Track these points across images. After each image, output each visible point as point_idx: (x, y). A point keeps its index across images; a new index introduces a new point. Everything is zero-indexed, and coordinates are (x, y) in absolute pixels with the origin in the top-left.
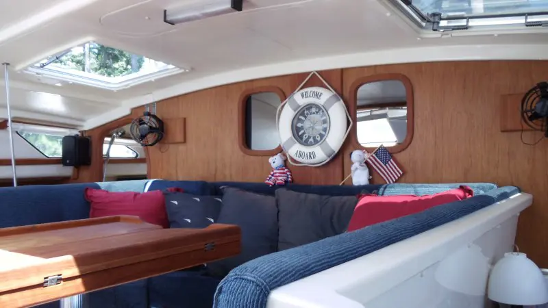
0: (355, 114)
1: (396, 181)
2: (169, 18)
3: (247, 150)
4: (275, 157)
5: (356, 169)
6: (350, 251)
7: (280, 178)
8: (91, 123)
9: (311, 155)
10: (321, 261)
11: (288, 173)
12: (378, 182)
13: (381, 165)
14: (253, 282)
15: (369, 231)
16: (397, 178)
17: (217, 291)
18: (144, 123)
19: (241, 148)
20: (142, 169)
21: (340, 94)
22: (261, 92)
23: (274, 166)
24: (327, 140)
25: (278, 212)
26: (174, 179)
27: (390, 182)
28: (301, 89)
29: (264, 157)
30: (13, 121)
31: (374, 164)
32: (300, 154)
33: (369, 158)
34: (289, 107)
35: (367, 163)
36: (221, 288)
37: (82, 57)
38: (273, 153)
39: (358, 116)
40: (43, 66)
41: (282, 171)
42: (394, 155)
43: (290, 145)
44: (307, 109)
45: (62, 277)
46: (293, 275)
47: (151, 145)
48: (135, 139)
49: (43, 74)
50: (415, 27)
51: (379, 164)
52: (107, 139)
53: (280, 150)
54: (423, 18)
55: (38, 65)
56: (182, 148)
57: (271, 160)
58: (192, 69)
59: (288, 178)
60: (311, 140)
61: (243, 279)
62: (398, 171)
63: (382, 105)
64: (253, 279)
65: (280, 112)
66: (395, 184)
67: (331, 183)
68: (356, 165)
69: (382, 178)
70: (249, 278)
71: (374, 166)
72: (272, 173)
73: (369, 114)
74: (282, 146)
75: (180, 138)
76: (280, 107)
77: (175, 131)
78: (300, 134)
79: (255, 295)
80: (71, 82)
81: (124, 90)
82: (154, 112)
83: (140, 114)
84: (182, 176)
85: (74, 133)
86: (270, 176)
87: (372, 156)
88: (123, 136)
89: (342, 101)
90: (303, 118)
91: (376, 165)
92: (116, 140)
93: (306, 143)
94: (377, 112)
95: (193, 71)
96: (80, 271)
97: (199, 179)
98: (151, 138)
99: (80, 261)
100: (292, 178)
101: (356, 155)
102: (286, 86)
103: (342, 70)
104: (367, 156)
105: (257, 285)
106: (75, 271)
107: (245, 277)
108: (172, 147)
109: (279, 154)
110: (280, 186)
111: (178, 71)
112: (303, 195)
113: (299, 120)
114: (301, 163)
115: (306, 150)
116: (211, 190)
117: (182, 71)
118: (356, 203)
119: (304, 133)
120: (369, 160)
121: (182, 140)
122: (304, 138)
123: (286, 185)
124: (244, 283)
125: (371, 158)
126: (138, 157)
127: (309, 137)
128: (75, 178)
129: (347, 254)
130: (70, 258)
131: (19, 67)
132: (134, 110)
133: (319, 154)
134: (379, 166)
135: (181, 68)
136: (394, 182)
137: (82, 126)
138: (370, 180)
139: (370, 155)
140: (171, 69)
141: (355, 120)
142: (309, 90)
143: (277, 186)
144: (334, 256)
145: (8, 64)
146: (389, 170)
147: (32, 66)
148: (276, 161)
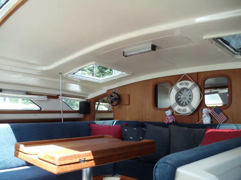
0: (204, 91)
1: (224, 123)
2: (125, 55)
3: (156, 108)
4: (168, 111)
5: (205, 116)
6: (208, 153)
7: (170, 120)
8: (91, 96)
9: (185, 110)
10: (196, 157)
11: (174, 118)
12: (215, 122)
13: (216, 115)
14: (170, 164)
15: (215, 145)
16: (224, 121)
17: (155, 167)
18: (113, 97)
19: (153, 107)
20: (111, 116)
21: (197, 83)
22: (162, 83)
23: (168, 115)
24: (192, 104)
25: (170, 135)
26: (125, 120)
27: (221, 123)
28: (180, 81)
29: (163, 111)
30: (62, 96)
31: (213, 114)
32: (179, 110)
33: (211, 112)
34: (174, 89)
35: (210, 114)
36: (157, 166)
37: (92, 68)
38: (167, 109)
39: (205, 92)
40: (74, 74)
41: (171, 117)
42: (223, 111)
43: (175, 106)
44: (182, 90)
45: (86, 160)
46: (185, 162)
47: (115, 106)
48: (109, 103)
49: (73, 77)
50: (232, 54)
51: (215, 114)
52: (97, 103)
53: (170, 108)
54: (235, 50)
55: (72, 73)
56: (128, 107)
57: (166, 112)
58: (133, 74)
59: (174, 120)
60: (184, 103)
61: (166, 163)
62: (225, 118)
63: (216, 88)
64: (170, 163)
65: (171, 91)
66: (224, 124)
67: (193, 123)
68: (205, 115)
69: (217, 121)
70: (169, 162)
71: (213, 115)
72: (167, 118)
73: (210, 91)
74: (171, 106)
75: (127, 103)
76: (170, 89)
77: (125, 100)
78: (179, 101)
79: (171, 169)
80: (84, 80)
81: (105, 82)
82: (116, 91)
83: (111, 92)
84: (128, 119)
85: (84, 100)
86: (166, 119)
87: (212, 111)
88: (104, 102)
89: (198, 86)
90: (181, 94)
91: (214, 115)
92: (100, 103)
93: (182, 105)
94: (213, 91)
95: (134, 75)
96: (94, 157)
97: (135, 120)
98: (115, 103)
99: (94, 153)
100: (176, 121)
101: (205, 110)
102: (173, 80)
103: (198, 73)
104: (210, 111)
105: (172, 165)
106: (92, 157)
107: (167, 162)
108: (124, 107)
109: (170, 110)
110: (171, 123)
111: (127, 75)
112: (181, 128)
113: (179, 95)
114: (180, 114)
115: (182, 108)
116: (141, 125)
117: (129, 75)
118: (205, 132)
119: (181, 101)
120: (211, 113)
121: (128, 104)
122: (181, 103)
123: (173, 123)
124: (166, 164)
125: (212, 112)
126: (109, 110)
127: (183, 102)
128: (84, 119)
129: (207, 154)
130: (90, 152)
131: (65, 74)
132: (108, 91)
133: (188, 110)
134: (215, 115)
135: (128, 74)
136: (223, 123)
137: (87, 97)
138: (211, 122)
139: (211, 110)
140: (124, 74)
141: (204, 94)
142: (183, 82)
143: (169, 124)
144: (201, 155)
145: (61, 73)
146: (220, 118)
147: (70, 74)
148: (169, 113)
